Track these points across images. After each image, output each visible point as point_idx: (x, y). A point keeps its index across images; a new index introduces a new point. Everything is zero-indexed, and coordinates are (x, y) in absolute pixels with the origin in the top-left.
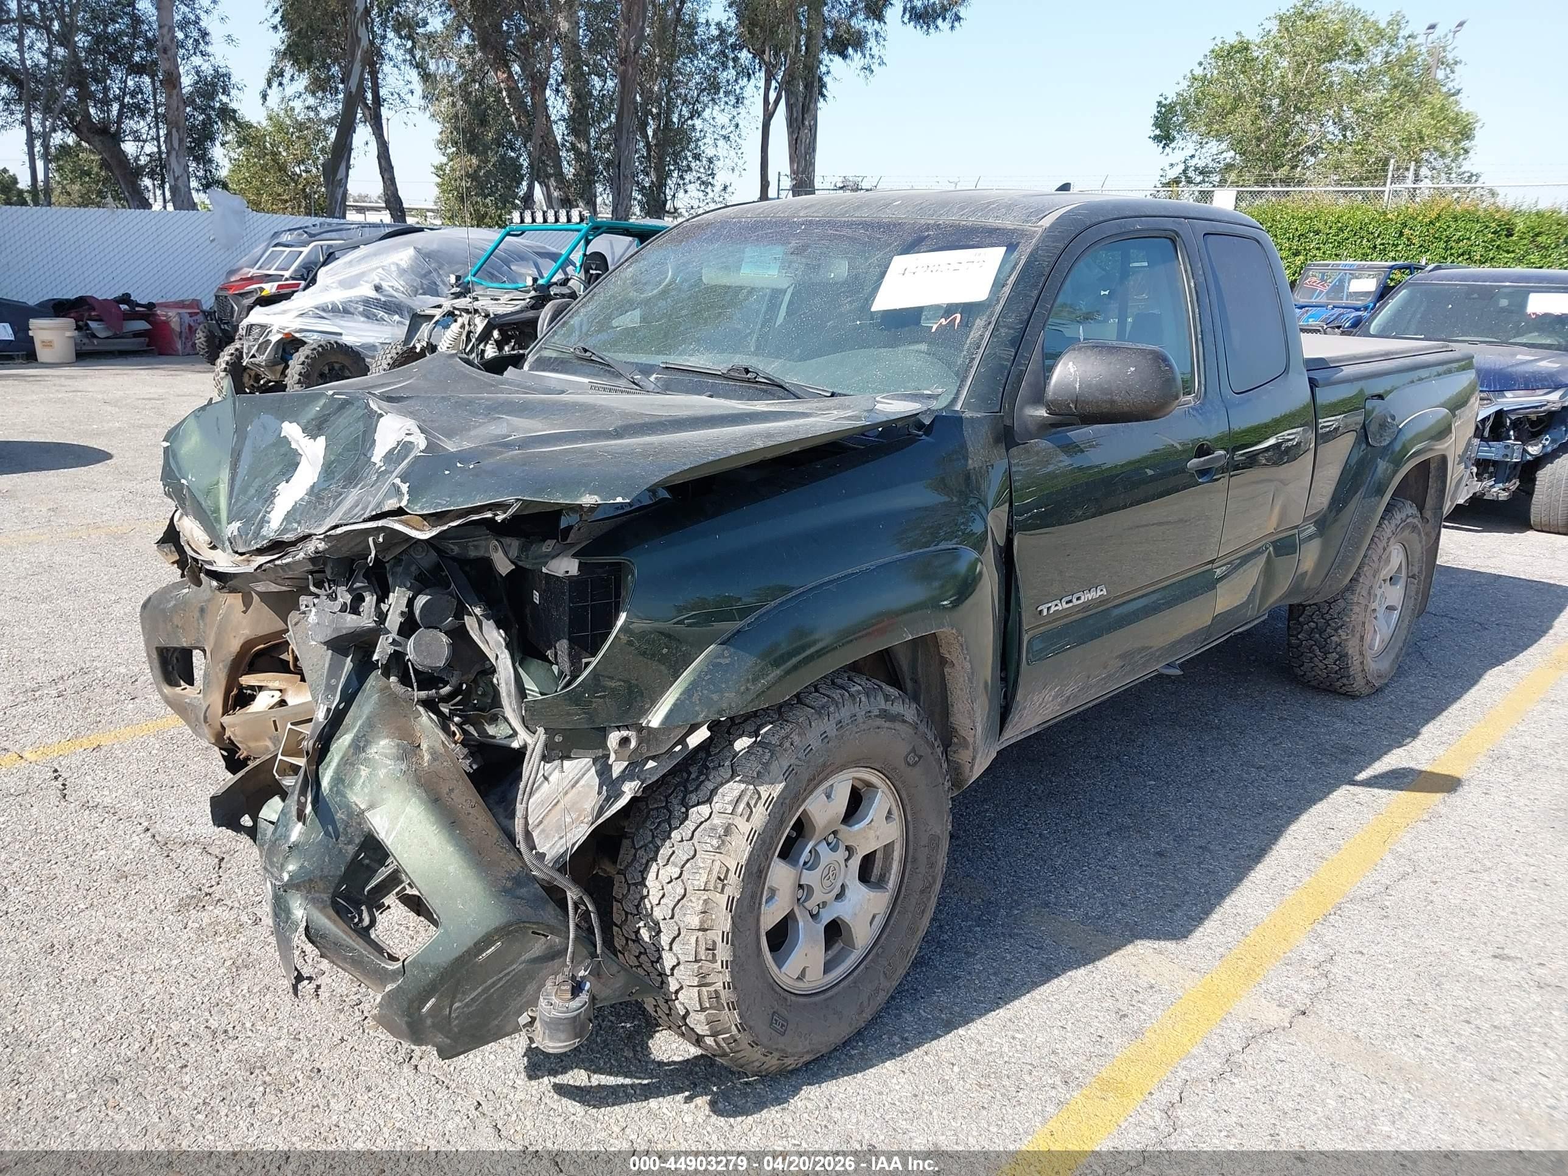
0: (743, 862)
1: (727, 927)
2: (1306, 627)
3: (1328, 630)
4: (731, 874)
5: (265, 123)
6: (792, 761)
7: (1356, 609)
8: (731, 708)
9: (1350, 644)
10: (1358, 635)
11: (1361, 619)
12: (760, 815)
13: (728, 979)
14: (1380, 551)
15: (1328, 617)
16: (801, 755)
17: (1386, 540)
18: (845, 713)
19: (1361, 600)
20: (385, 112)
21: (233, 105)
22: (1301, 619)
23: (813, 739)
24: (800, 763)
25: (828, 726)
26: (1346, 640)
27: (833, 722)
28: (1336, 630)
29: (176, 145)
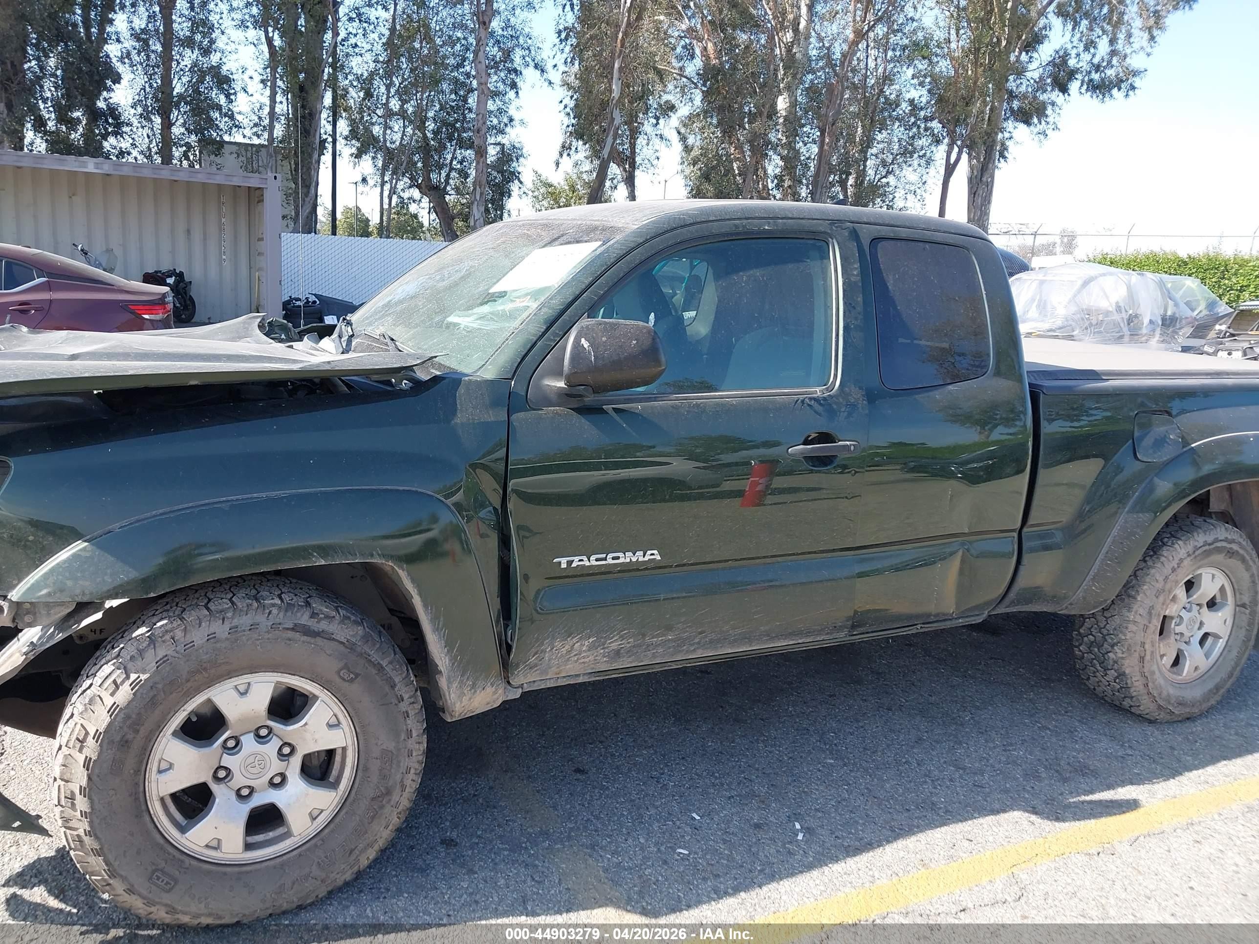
0: (101, 730)
1: (84, 783)
2: (1086, 639)
3: (1106, 645)
4: (90, 738)
5: (562, 183)
6: (168, 653)
7: (1132, 627)
8: (84, 594)
9: (1126, 662)
10: (1136, 655)
11: (1139, 637)
12: (125, 694)
13: (88, 829)
14: (1167, 570)
15: (1105, 632)
16: (181, 648)
17: (1176, 561)
18: (245, 621)
19: (1138, 619)
20: (637, 173)
21: (520, 169)
22: (1082, 631)
23: (198, 636)
24: (177, 655)
25: (220, 629)
26: (1123, 658)
27: (227, 626)
28: (1112, 646)
29: (478, 198)
